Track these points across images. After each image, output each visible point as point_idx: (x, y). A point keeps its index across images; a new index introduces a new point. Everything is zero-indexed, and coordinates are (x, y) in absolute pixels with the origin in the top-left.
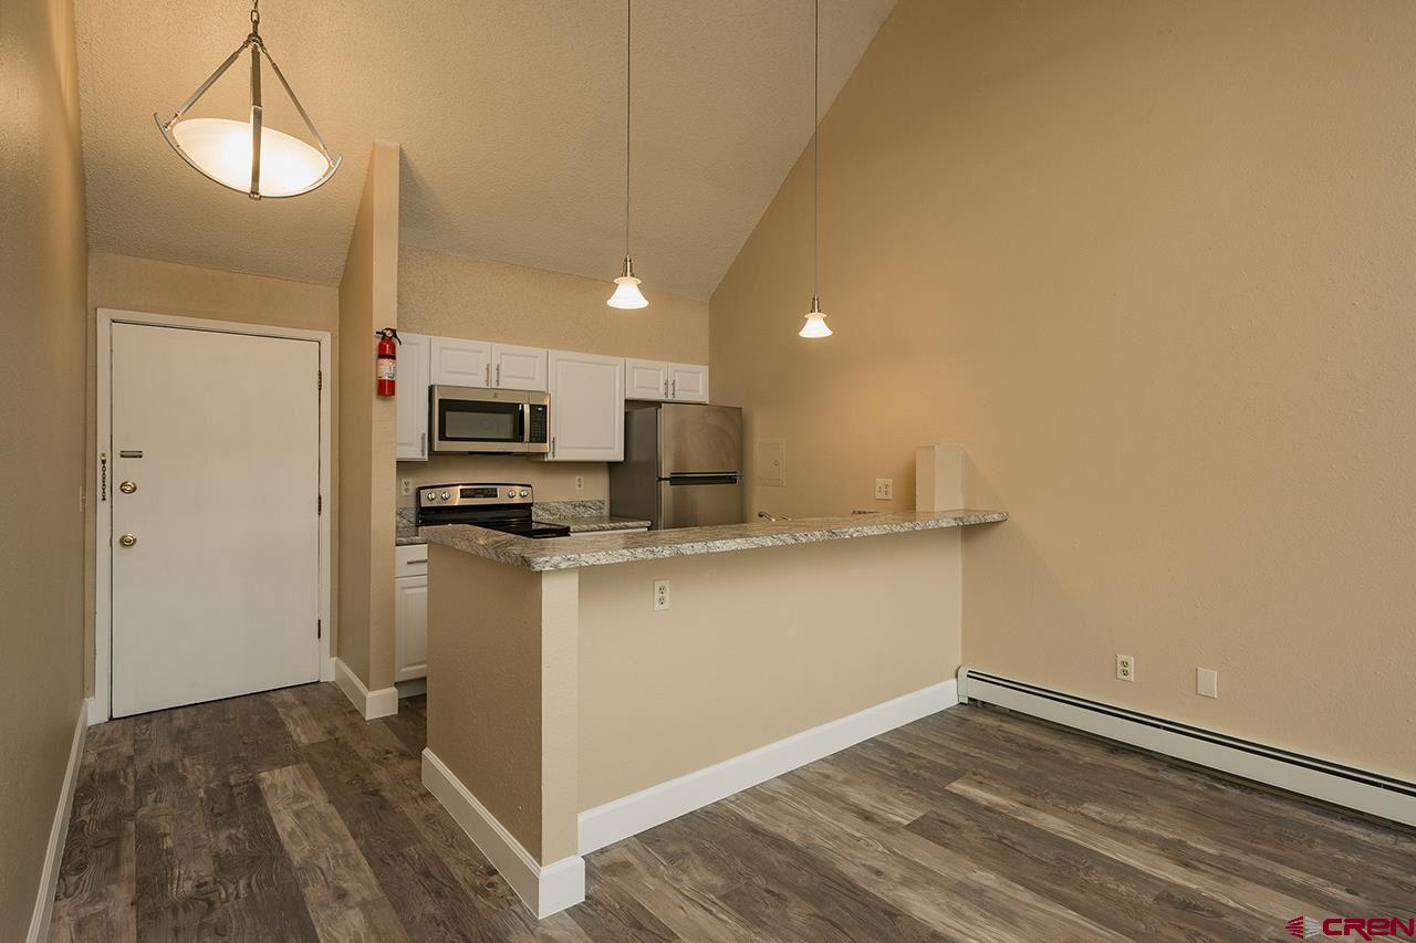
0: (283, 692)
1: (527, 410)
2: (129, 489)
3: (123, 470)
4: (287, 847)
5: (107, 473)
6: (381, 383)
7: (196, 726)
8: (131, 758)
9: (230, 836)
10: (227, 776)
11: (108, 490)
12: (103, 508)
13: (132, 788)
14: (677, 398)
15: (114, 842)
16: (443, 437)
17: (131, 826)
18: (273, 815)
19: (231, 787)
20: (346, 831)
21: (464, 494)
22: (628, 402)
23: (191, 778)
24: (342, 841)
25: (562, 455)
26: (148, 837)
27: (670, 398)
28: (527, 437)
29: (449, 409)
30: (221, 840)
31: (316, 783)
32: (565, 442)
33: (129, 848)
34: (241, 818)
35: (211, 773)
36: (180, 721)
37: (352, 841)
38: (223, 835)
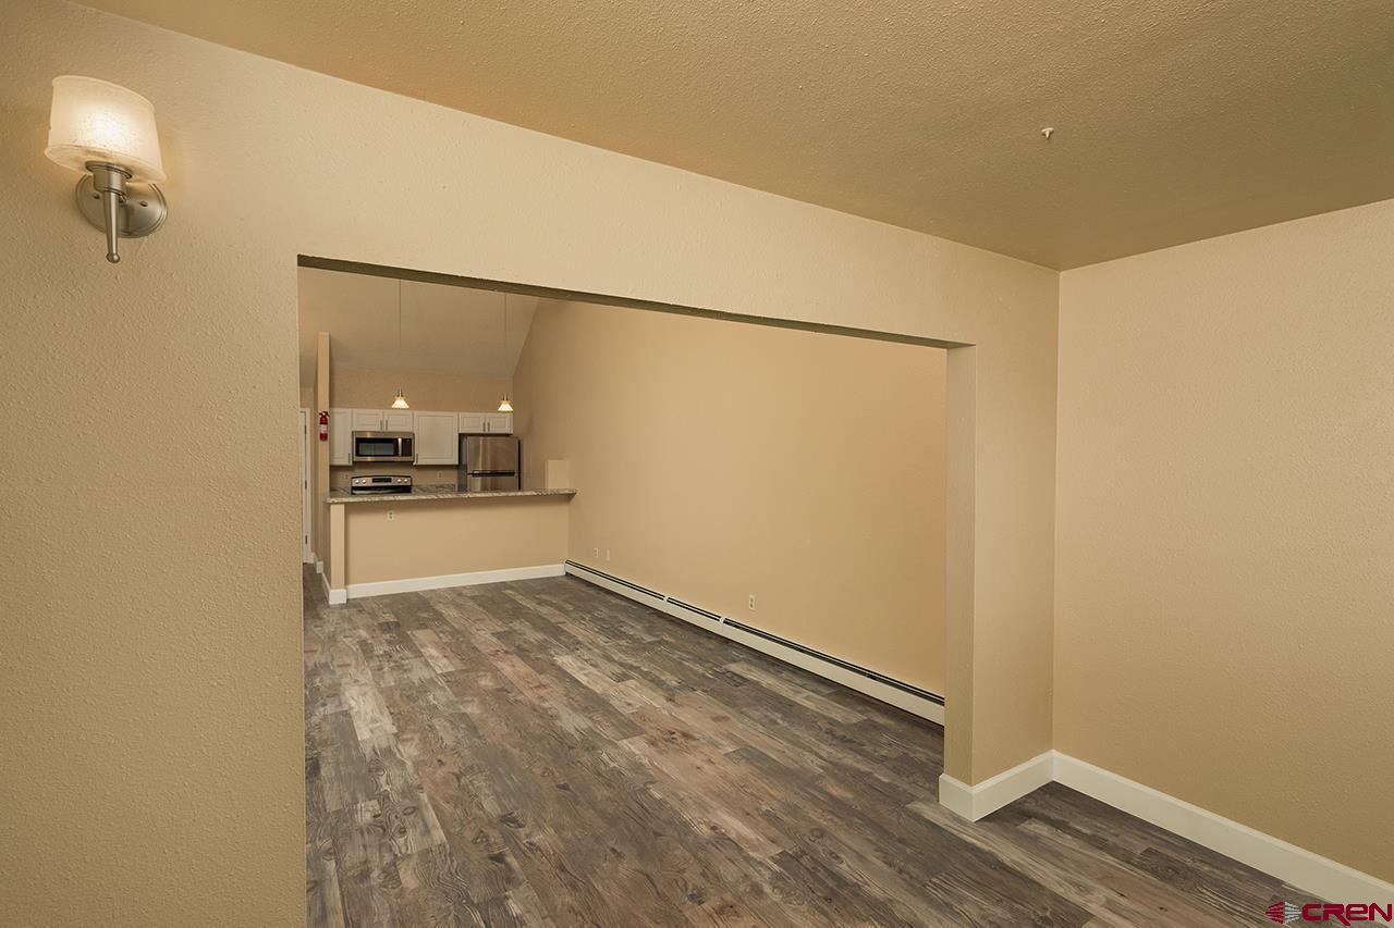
1: (400, 440)
6: (321, 435)
14: (491, 432)
16: (358, 455)
21: (374, 481)
22: (460, 435)
25: (421, 462)
27: (487, 431)
28: (400, 452)
29: (361, 442)
32: (423, 456)
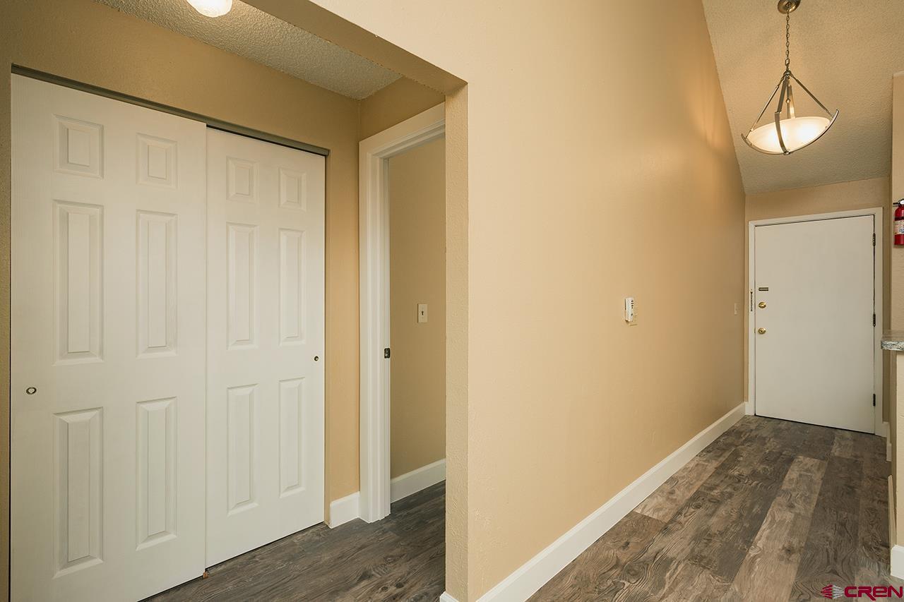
0: (847, 432)
2: (762, 306)
3: (760, 297)
4: (784, 482)
5: (753, 298)
6: (898, 237)
7: (788, 429)
8: (752, 430)
9: (765, 468)
10: (783, 451)
11: (753, 306)
12: (751, 314)
13: (744, 439)
15: (724, 450)
17: (733, 449)
18: (790, 470)
19: (781, 454)
20: (818, 491)
23: (768, 445)
24: (812, 492)
26: (736, 455)
30: (760, 468)
31: (823, 470)
33: (727, 454)
34: (775, 465)
35: (778, 447)
36: (783, 425)
37: (817, 495)
38: (762, 466)
